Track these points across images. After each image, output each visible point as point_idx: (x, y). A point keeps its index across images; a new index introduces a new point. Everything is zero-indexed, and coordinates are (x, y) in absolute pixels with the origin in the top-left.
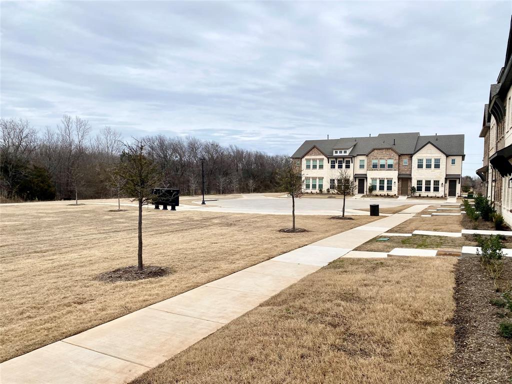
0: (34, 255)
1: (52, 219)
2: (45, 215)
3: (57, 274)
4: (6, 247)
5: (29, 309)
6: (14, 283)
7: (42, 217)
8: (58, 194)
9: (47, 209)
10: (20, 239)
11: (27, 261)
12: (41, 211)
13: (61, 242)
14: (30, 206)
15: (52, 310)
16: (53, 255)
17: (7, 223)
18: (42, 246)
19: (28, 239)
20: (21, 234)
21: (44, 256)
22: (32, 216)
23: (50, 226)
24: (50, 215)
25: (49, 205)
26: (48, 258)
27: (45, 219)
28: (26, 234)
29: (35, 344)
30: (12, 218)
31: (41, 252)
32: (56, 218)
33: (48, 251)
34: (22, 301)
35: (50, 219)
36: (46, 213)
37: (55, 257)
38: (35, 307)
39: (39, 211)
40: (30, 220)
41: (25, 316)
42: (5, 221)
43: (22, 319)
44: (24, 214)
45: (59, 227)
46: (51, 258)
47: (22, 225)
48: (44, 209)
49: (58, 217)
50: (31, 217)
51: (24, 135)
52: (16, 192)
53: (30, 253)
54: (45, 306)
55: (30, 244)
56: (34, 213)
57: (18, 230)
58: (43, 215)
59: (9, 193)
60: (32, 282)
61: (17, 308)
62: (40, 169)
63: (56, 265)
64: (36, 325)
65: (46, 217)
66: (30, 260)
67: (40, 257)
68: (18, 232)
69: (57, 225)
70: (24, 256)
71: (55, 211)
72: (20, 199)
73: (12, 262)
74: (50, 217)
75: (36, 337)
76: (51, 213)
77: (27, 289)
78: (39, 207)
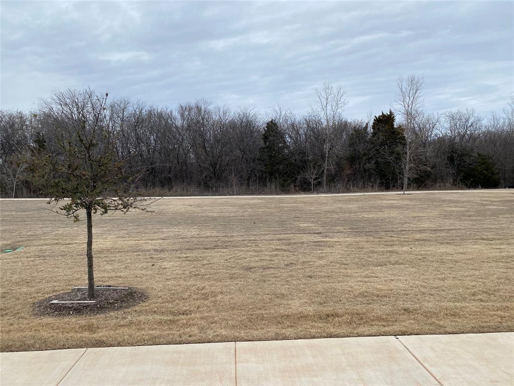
0: (481, 241)
1: (498, 208)
2: (489, 203)
3: (505, 264)
4: (454, 231)
5: (480, 292)
6: (464, 265)
7: (486, 205)
8: (502, 181)
9: (491, 197)
10: (466, 225)
11: (475, 246)
12: (485, 199)
13: (508, 232)
14: (474, 193)
15: (504, 300)
16: (501, 244)
17: (453, 209)
18: (489, 233)
19: (473, 225)
20: (467, 220)
21: (491, 244)
22: (476, 203)
23: (495, 214)
24: (495, 203)
25: (493, 193)
26: (495, 247)
27: (490, 207)
28: (471, 220)
29: (489, 327)
30: (457, 204)
31: (488, 239)
32: (501, 206)
33: (494, 239)
34: (474, 283)
35: (495, 207)
36: (490, 201)
37: (502, 247)
38: (486, 293)
39: (483, 199)
40: (476, 207)
41: (477, 298)
42: (452, 207)
43: (475, 300)
44: (469, 201)
45: (505, 216)
46: (498, 247)
47: (467, 211)
48: (489, 197)
49: (504, 206)
50: (475, 205)
51: (470, 124)
52: (461, 180)
53: (476, 239)
54: (497, 294)
55: (476, 230)
56: (478, 200)
57: (464, 216)
58: (487, 203)
59: (454, 180)
60: (481, 267)
61: (469, 289)
62: (484, 156)
63: (505, 255)
64: (489, 309)
65: (490, 205)
66: (477, 246)
67: (486, 245)
68: (464, 218)
69: (502, 214)
70: (471, 241)
71: (500, 199)
72: (464, 186)
73: (460, 245)
74: (494, 205)
75: (490, 321)
76: (495, 202)
77: (477, 273)
78: (483, 195)
